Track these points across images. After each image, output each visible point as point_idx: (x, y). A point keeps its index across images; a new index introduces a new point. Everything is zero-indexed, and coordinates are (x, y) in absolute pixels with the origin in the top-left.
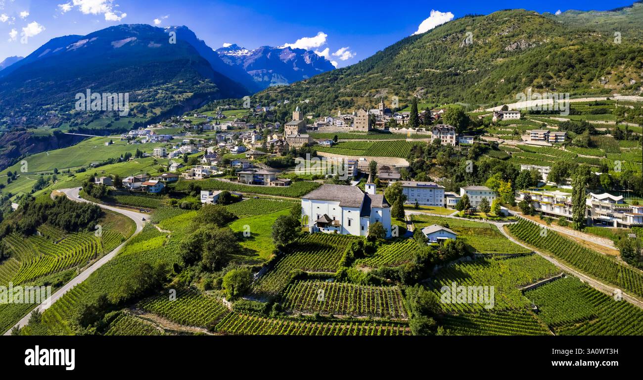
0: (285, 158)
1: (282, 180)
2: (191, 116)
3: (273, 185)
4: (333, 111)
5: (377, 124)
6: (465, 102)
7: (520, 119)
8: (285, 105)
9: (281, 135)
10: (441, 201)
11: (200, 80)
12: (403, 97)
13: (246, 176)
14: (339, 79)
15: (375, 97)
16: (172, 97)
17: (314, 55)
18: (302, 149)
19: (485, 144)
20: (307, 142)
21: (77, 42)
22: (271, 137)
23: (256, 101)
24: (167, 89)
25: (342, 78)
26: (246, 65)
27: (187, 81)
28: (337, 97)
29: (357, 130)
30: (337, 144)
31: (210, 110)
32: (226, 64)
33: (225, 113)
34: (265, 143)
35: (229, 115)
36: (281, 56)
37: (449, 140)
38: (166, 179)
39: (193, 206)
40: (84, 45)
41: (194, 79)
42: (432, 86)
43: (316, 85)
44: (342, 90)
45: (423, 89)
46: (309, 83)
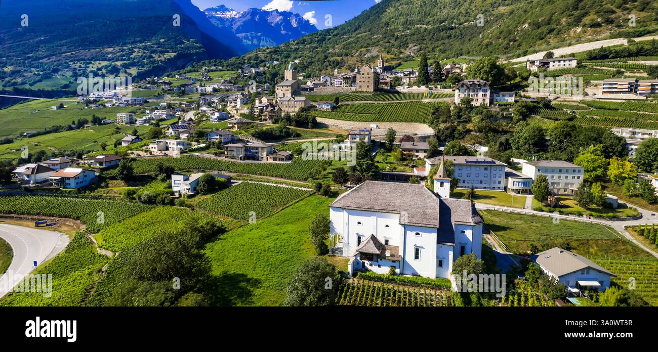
0: (277, 127)
1: (281, 153)
2: (172, 77)
3: (271, 161)
5: (382, 83)
6: (473, 55)
7: (576, 67)
8: (275, 66)
9: (271, 97)
10: (500, 182)
11: (184, 39)
12: (395, 55)
13: (235, 149)
14: (326, 40)
15: (366, 56)
16: (152, 57)
17: (300, 18)
18: (298, 115)
19: (532, 101)
20: (303, 105)
22: (260, 100)
23: (245, 62)
24: (145, 48)
25: (330, 38)
26: (235, 27)
27: (169, 40)
28: (326, 57)
29: (360, 90)
30: (339, 107)
31: (195, 71)
32: (214, 25)
33: (211, 75)
34: (252, 108)
35: (216, 76)
36: (269, 19)
37: (481, 98)
38: (101, 164)
39: (159, 198)
41: (178, 38)
42: (425, 42)
43: (305, 45)
44: (330, 51)
45: (415, 45)
46: (298, 43)
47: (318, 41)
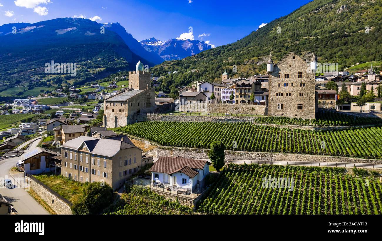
2: (89, 86)
4: (216, 79)
11: (116, 58)
14: (221, 54)
15: (258, 64)
16: (87, 71)
17: (205, 45)
21: (25, 27)
24: (85, 65)
25: (224, 52)
26: (160, 51)
27: (104, 59)
29: (279, 115)
32: (146, 51)
35: (121, 85)
36: (184, 46)
40: (31, 30)
41: (111, 57)
42: (319, 49)
43: (203, 59)
44: (224, 62)
45: (309, 53)
46: (197, 57)
47: (214, 55)
